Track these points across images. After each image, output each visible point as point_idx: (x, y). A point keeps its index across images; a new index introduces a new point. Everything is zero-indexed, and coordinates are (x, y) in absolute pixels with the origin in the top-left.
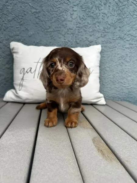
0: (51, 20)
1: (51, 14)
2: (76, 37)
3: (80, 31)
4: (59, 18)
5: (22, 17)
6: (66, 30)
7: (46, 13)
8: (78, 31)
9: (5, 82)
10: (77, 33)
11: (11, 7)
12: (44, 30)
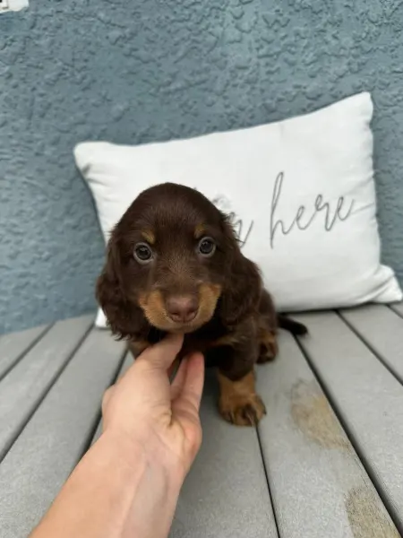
0: (174, 53)
1: (169, 32)
2: (262, 91)
3: (273, 69)
4: (200, 38)
5: (84, 64)
6: (228, 76)
7: (155, 31)
8: (268, 69)
9: (72, 269)
10: (264, 77)
11: (49, 39)
12: (158, 90)
